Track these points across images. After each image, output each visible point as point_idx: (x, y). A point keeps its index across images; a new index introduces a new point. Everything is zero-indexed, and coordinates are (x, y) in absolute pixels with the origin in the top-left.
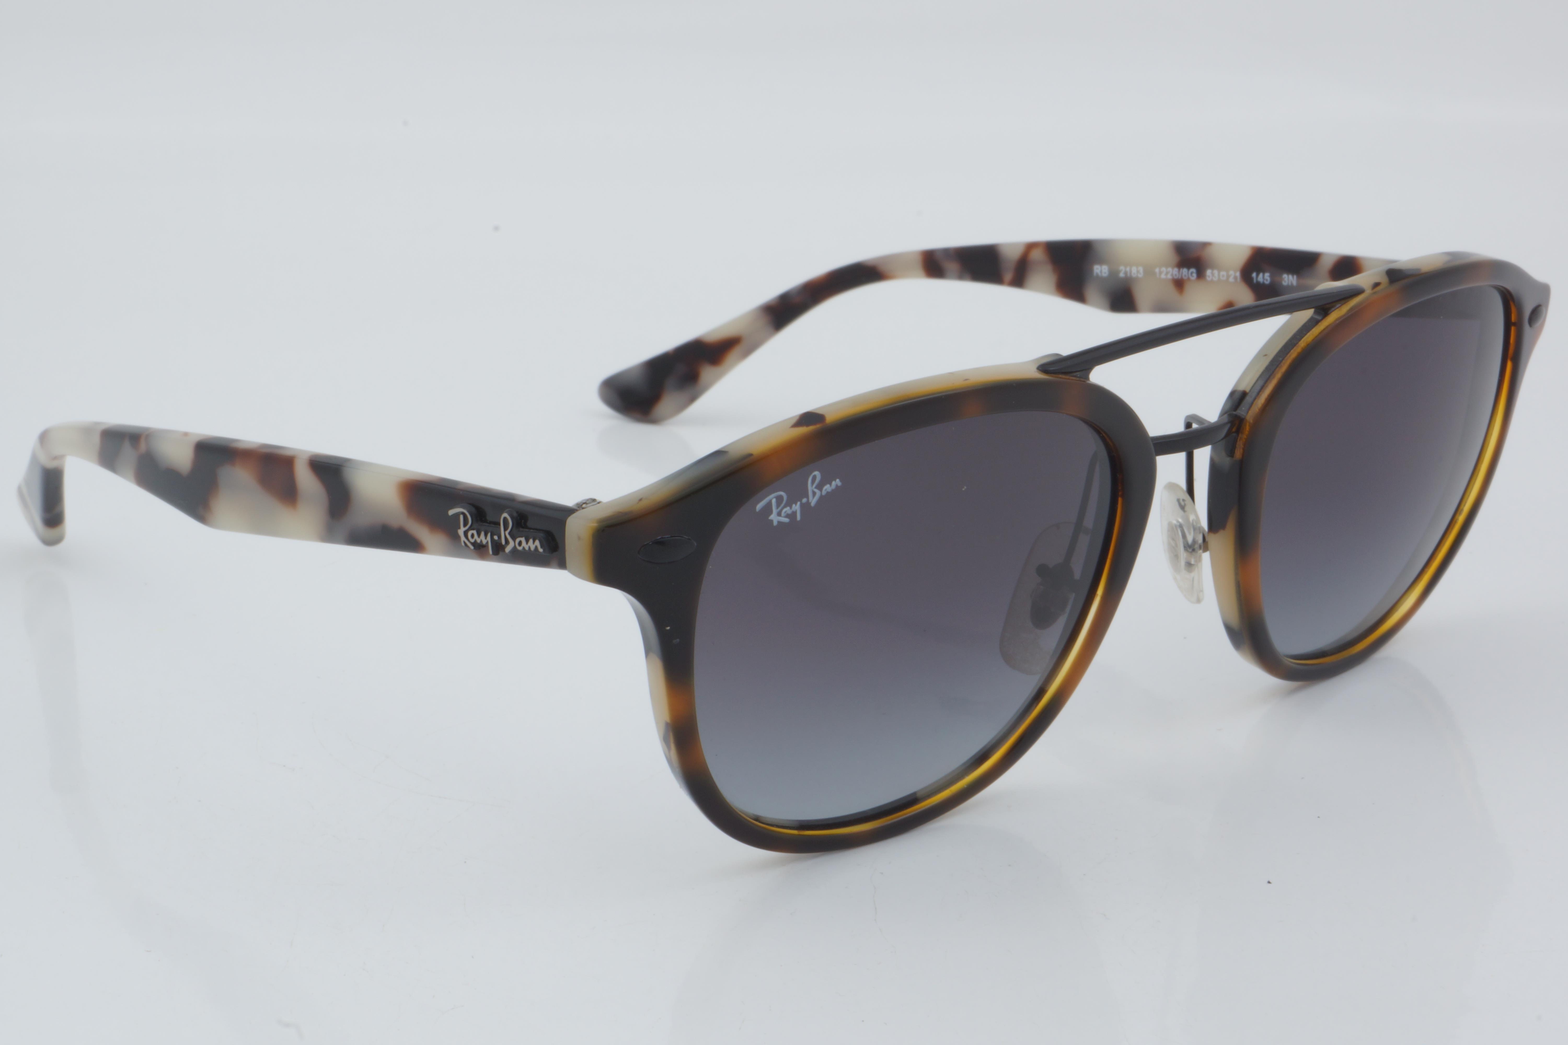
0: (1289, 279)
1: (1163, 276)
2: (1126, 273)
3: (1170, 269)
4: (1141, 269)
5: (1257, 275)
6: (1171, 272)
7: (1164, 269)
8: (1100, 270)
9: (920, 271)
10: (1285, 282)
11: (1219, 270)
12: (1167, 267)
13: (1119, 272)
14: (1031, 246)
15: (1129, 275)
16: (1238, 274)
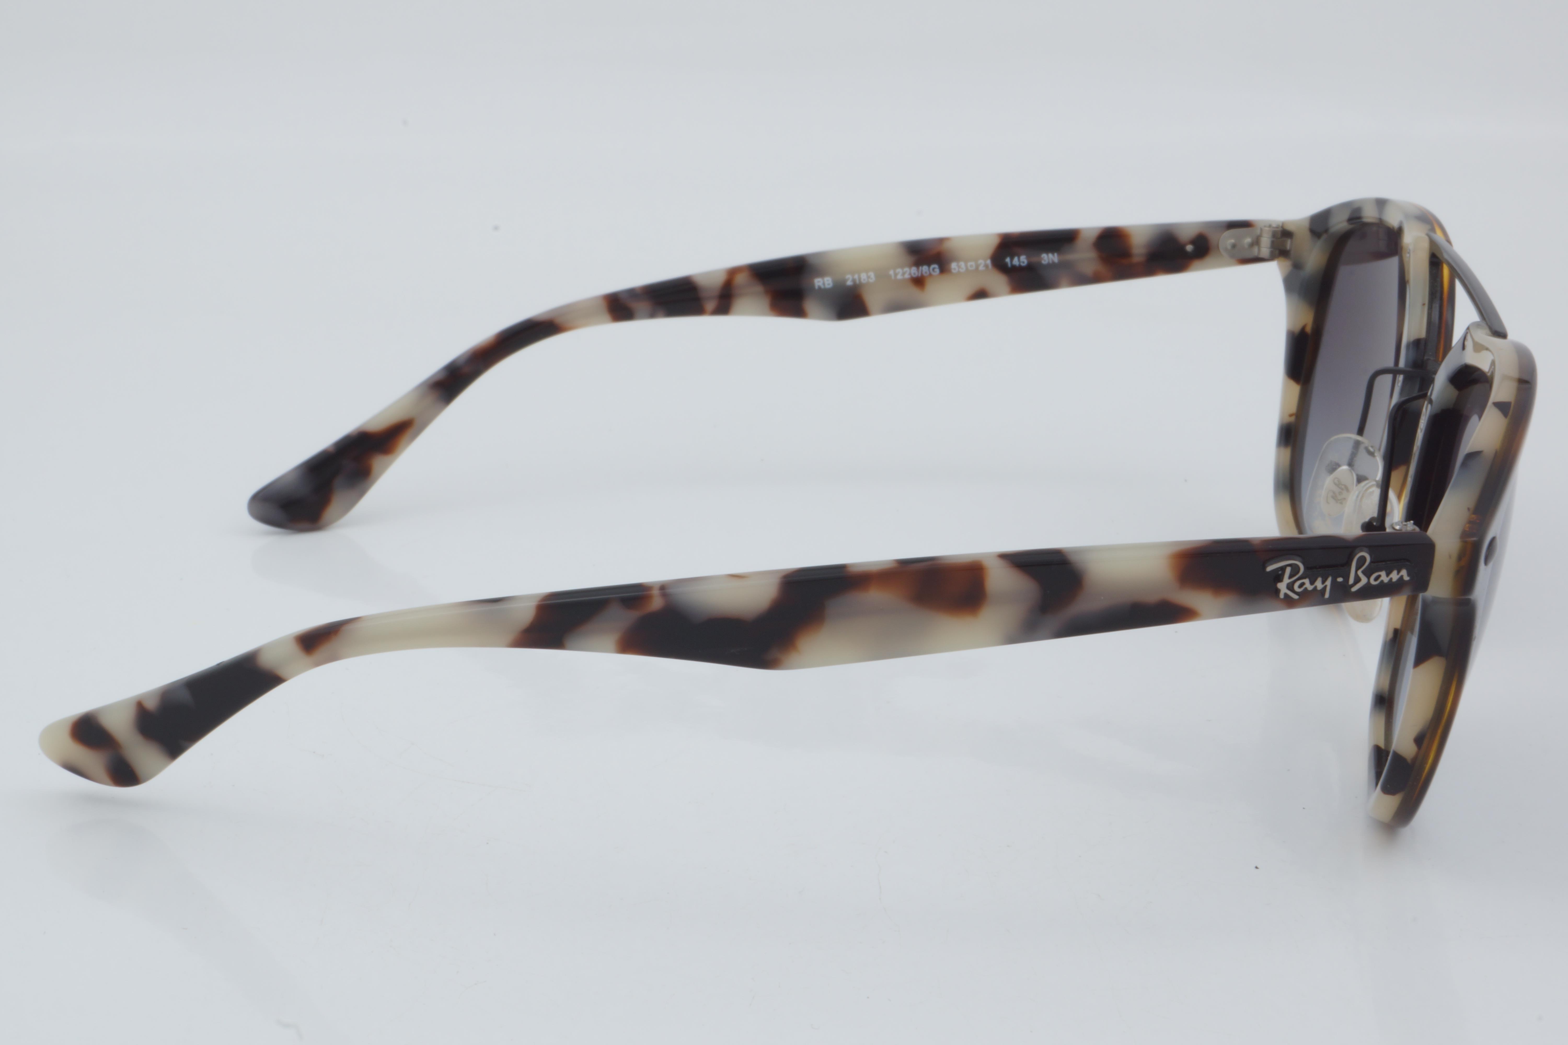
0: (1048, 258)
1: (899, 277)
2: (854, 281)
3: (907, 269)
4: (872, 275)
5: (1012, 260)
6: (908, 273)
7: (899, 270)
8: (823, 282)
9: (607, 316)
10: (1045, 261)
11: (966, 262)
12: (902, 267)
13: (845, 281)
14: (733, 272)
15: (858, 282)
16: (989, 262)
